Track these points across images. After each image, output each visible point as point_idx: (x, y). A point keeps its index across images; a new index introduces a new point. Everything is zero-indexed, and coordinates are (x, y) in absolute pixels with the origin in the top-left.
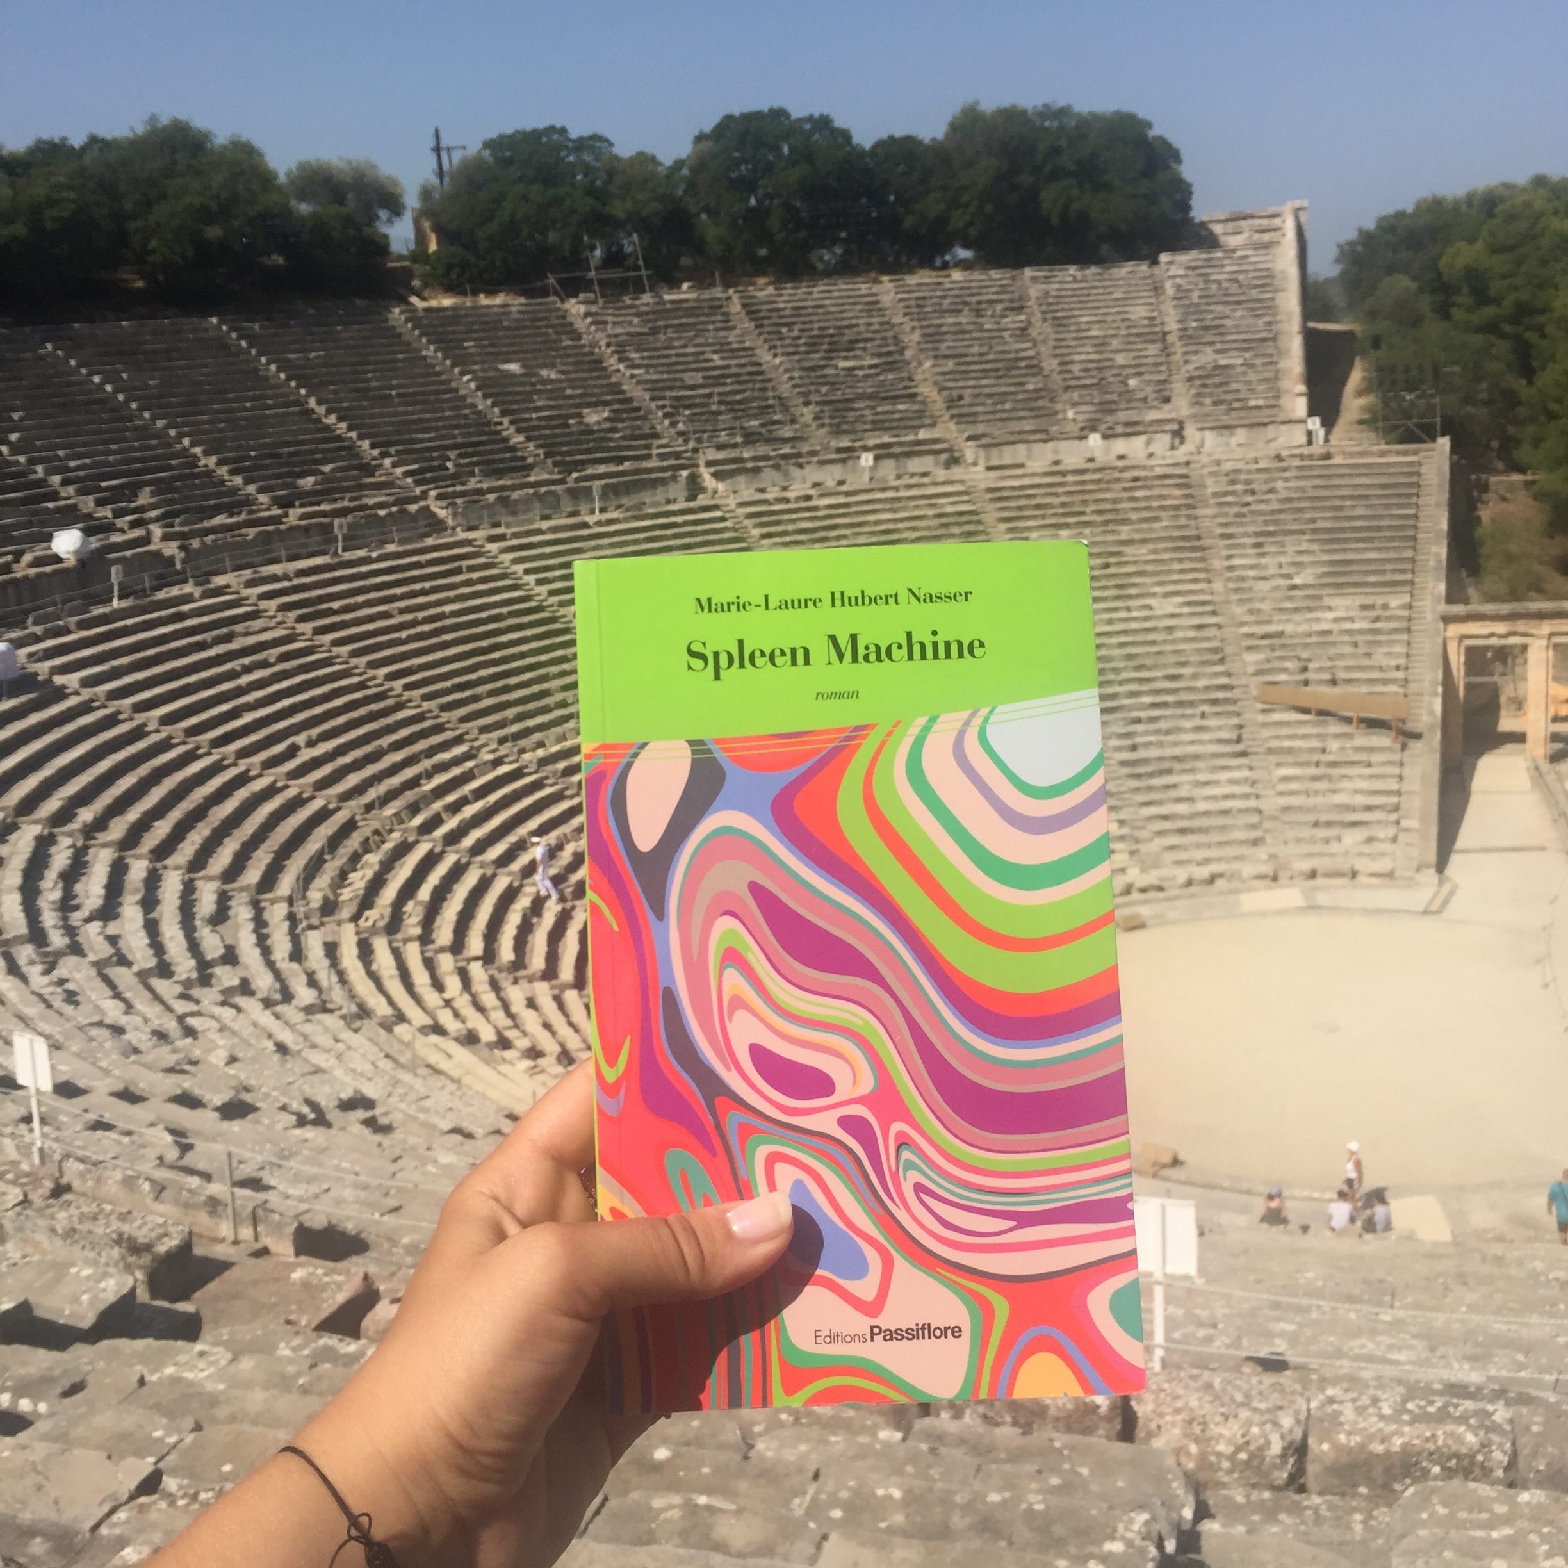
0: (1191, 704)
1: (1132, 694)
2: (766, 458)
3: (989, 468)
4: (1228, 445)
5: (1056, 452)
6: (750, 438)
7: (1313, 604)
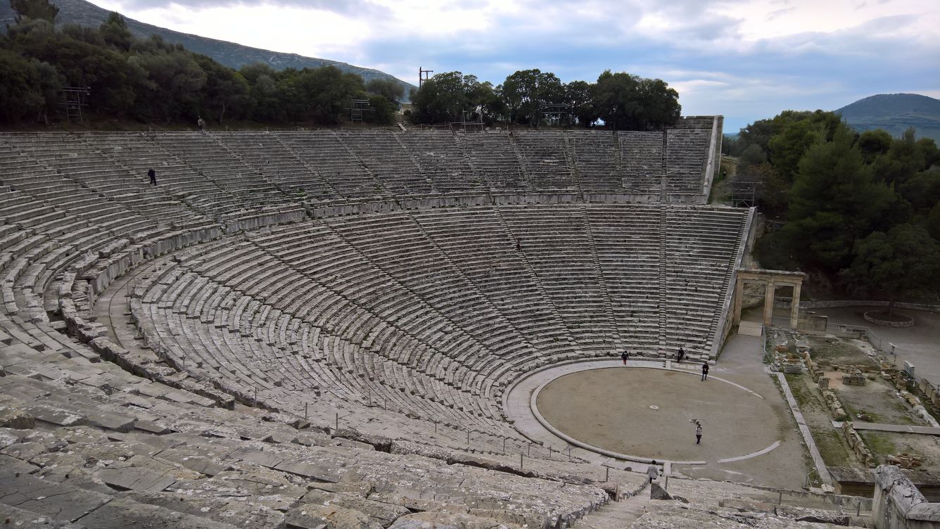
0: (644, 293)
1: (623, 287)
2: (513, 192)
3: (590, 202)
4: (678, 201)
5: (615, 198)
6: (509, 185)
7: (695, 261)
